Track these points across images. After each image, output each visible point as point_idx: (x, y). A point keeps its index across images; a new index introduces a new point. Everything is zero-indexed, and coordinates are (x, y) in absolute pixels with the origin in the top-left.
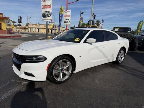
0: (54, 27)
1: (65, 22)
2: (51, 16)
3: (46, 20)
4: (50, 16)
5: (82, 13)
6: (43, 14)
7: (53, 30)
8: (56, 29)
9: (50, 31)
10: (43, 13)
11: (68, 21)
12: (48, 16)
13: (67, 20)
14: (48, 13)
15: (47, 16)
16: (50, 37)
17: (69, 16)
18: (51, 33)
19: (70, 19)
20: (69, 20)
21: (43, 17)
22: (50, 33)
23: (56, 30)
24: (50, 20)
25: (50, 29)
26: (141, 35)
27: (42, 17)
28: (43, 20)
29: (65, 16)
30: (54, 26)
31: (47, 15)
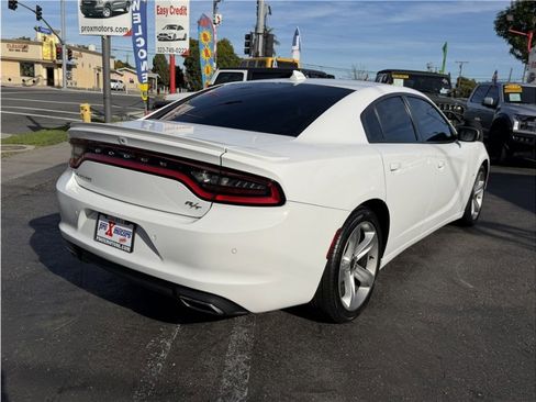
0: (65, 56)
1: (163, 38)
4: (121, 13)
7: (60, 66)
8: (73, 61)
9: (41, 72)
11: (180, 34)
12: (114, 14)
13: (171, 27)
15: (107, 13)
16: (87, 106)
17: (181, 11)
18: (45, 83)
19: (186, 26)
20: (180, 28)
21: (87, 16)
22: (43, 83)
23: (75, 66)
25: (43, 64)
26: (484, 104)
27: (81, 15)
28: (84, 29)
29: (163, 11)
30: (65, 51)
31: (108, 5)
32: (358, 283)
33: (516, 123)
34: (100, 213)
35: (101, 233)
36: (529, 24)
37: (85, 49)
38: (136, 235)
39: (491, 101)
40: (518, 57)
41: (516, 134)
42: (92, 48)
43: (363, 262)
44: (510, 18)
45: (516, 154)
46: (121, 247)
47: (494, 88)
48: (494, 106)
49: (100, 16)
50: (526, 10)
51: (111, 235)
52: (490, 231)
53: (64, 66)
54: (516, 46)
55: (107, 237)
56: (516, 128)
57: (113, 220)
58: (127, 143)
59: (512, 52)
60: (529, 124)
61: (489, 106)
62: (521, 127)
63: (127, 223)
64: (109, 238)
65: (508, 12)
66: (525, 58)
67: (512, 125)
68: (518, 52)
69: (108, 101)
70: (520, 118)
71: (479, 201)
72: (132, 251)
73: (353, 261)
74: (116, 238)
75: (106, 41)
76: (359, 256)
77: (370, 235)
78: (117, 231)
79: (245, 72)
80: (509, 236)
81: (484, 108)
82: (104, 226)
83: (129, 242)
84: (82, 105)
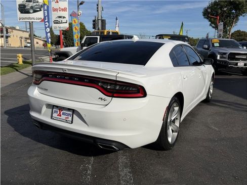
1: (56, 22)
2: (40, 10)
3: (29, 18)
4: (38, 11)
5: (81, 4)
6: (19, 5)
10: (21, 3)
11: (64, 20)
12: (35, 11)
13: (60, 17)
14: (35, 4)
15: (31, 11)
17: (64, 10)
19: (67, 17)
20: (64, 17)
21: (22, 13)
23: (10, 37)
24: (39, 19)
26: (203, 48)
27: (19, 12)
28: (20, 19)
29: (55, 10)
31: (32, 7)
32: (173, 131)
33: (219, 56)
34: (54, 106)
35: (55, 115)
36: (217, 12)
37: (14, 28)
38: (74, 115)
39: (206, 46)
40: (213, 27)
41: (219, 61)
42: (18, 28)
43: (174, 121)
44: (209, 10)
45: (219, 69)
46: (66, 121)
47: (207, 41)
48: (208, 49)
49: (28, 12)
50: (215, 7)
51: (60, 116)
52: (217, 104)
53: (5, 37)
54: (212, 23)
55: (59, 117)
56: (218, 58)
57: (61, 108)
58: (67, 72)
59: (210, 25)
60: (224, 56)
61: (205, 49)
62: (221, 57)
63: (69, 109)
64: (60, 117)
65: (208, 8)
66: (216, 27)
67: (217, 57)
68: (213, 25)
69: (33, 52)
70: (220, 53)
71: (211, 91)
72: (72, 123)
73: (170, 121)
74: (63, 117)
75: (31, 24)
76: (173, 119)
77: (177, 109)
78: (63, 114)
79: (99, 37)
80: (227, 106)
81: (204, 50)
82: (56, 112)
83: (70, 119)
84: (18, 55)
